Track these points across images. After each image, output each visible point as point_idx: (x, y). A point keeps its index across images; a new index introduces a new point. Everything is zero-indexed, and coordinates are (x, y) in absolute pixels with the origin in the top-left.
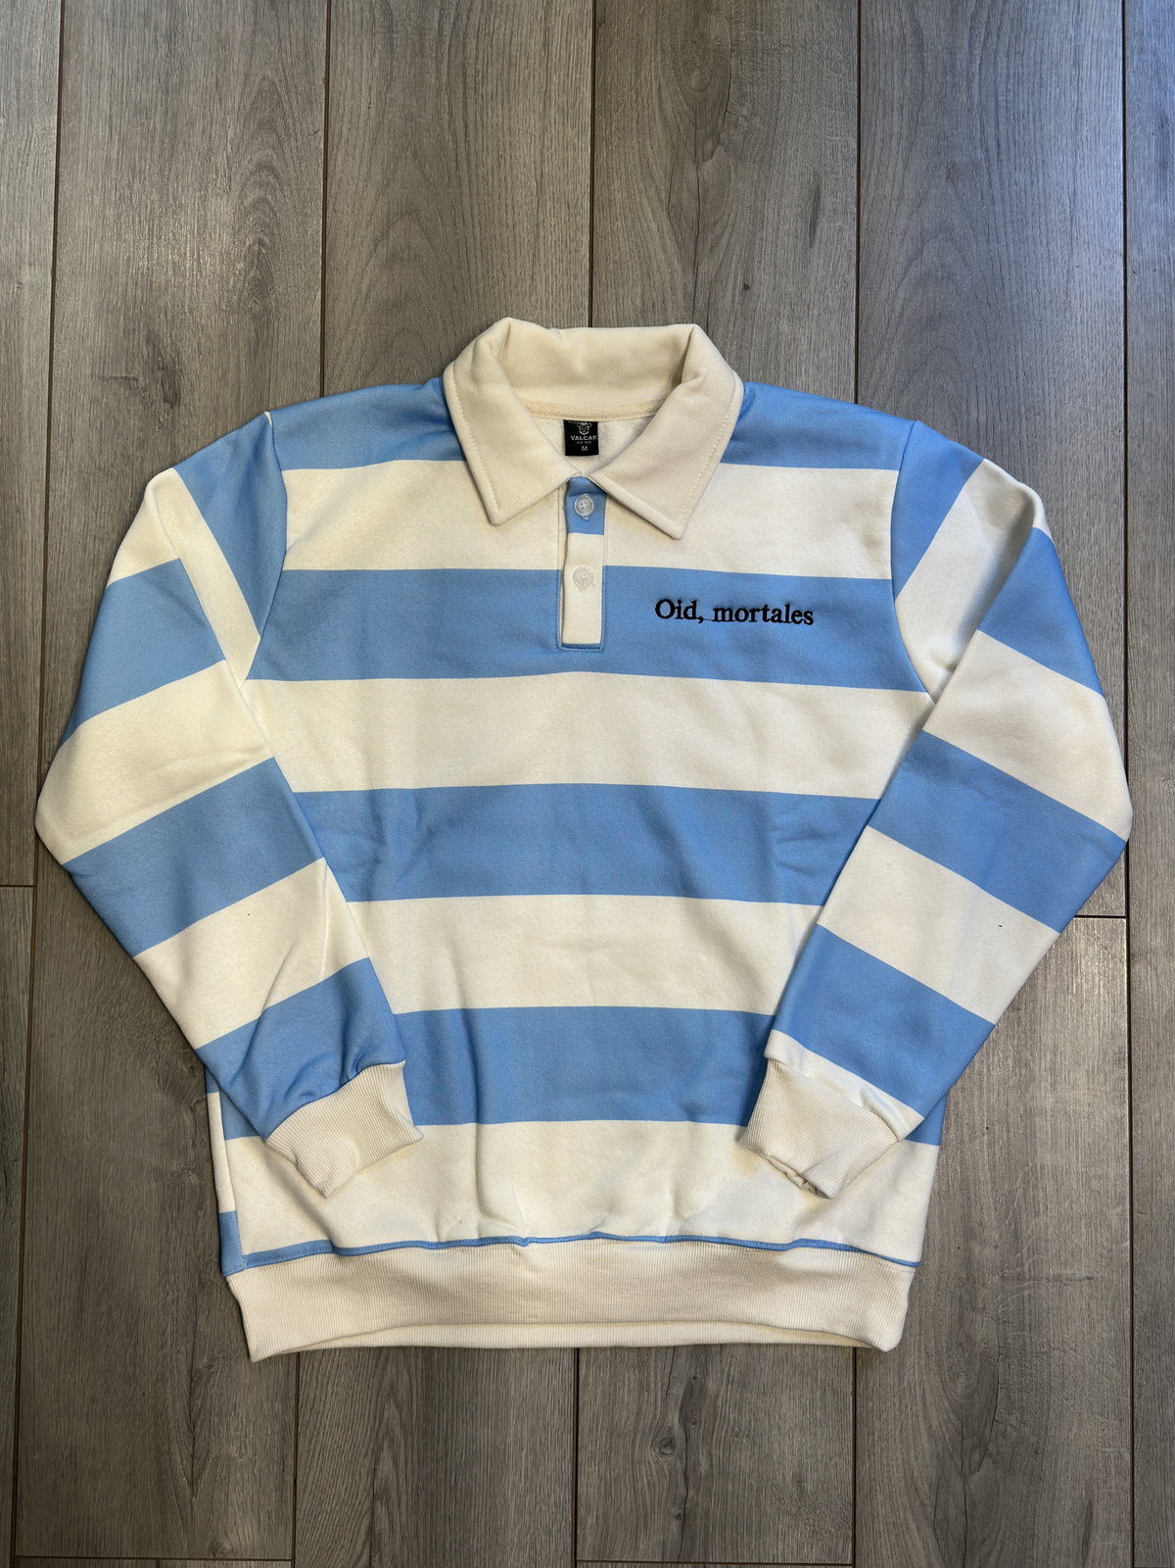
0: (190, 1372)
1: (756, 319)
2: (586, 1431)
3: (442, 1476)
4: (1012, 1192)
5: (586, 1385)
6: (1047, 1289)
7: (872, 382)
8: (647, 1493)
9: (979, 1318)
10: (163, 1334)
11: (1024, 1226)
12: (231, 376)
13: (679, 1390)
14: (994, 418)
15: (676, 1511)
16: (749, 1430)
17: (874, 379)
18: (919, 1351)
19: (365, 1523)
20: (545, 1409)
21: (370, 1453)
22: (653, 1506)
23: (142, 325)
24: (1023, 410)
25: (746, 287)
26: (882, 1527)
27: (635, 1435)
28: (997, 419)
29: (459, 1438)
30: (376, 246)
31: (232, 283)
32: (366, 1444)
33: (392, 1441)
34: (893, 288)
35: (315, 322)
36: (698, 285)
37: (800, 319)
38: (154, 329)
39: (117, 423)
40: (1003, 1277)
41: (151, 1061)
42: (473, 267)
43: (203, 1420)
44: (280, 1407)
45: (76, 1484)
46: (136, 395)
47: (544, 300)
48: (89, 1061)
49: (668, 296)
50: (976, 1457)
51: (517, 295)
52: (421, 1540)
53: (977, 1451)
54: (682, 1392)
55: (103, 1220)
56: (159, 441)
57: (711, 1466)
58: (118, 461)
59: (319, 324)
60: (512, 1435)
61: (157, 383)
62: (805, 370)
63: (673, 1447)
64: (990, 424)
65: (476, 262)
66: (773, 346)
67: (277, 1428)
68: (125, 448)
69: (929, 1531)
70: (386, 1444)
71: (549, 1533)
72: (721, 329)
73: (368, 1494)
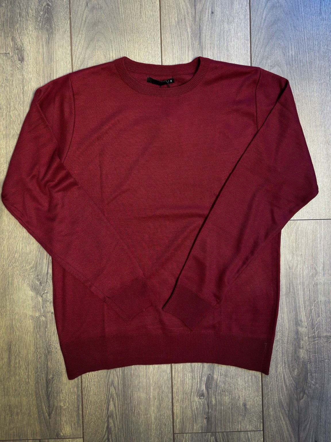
0: (46, 380)
1: (216, 23)
2: (175, 392)
3: (130, 409)
4: (311, 310)
5: (175, 378)
6: (323, 340)
7: (256, 43)
8: (196, 411)
9: (301, 350)
10: (37, 368)
11: (315, 320)
12: (41, 50)
13: (205, 379)
14: (297, 53)
15: (205, 416)
16: (228, 390)
17: (257, 41)
18: (282, 362)
19: (106, 425)
20: (162, 386)
21: (106, 403)
22: (198, 415)
23: (10, 35)
24: (307, 51)
25: (212, 13)
26: (272, 418)
27: (191, 393)
28: (298, 53)
29: (135, 397)
30: (87, 4)
31: (39, 19)
32: (105, 400)
33: (113, 399)
34: (262, 11)
35: (68, 31)
36: (196, 13)
37: (231, 23)
38: (14, 36)
39: (3, 69)
40: (308, 337)
41: (27, 281)
42: (120, 10)
43: (52, 395)
44: (76, 390)
45: (12, 417)
46: (9, 59)
47: (145, 20)
48: (7, 282)
49: (187, 16)
50: (301, 395)
51: (136, 19)
52: (124, 429)
53: (302, 393)
54: (206, 379)
55: (15, 333)
56: (18, 74)
57: (216, 401)
58: (4, 82)
59: (69, 32)
60: (152, 395)
61: (16, 54)
62: (233, 40)
63: (204, 396)
64: (296, 56)
65: (121, 8)
66: (222, 33)
67: (76, 396)
68: (6, 77)
69: (287, 419)
70: (111, 400)
71: (165, 425)
72: (204, 27)
73: (106, 416)
